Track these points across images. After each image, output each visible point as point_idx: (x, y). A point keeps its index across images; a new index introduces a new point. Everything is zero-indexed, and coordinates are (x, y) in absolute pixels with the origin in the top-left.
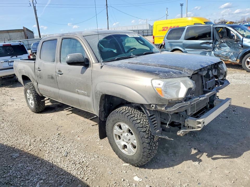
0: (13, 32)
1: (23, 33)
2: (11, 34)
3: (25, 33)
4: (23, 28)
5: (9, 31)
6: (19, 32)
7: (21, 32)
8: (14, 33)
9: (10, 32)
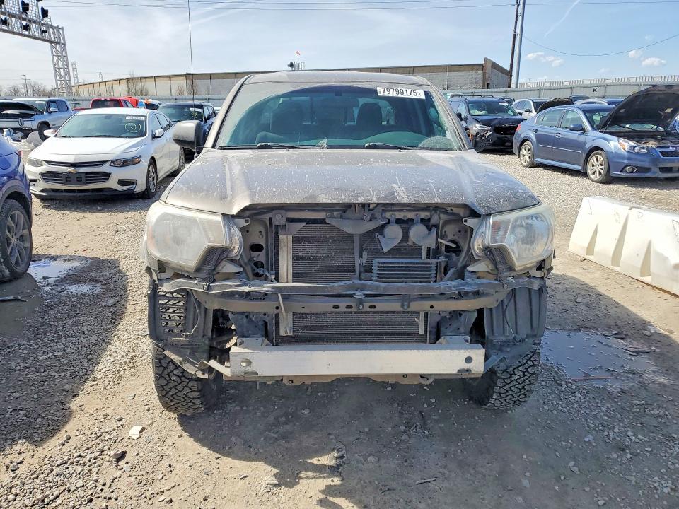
0: (458, 71)
1: (481, 73)
2: (453, 74)
3: (484, 74)
4: (482, 62)
5: (451, 68)
6: (472, 70)
7: (477, 70)
8: (460, 73)
9: (453, 71)
